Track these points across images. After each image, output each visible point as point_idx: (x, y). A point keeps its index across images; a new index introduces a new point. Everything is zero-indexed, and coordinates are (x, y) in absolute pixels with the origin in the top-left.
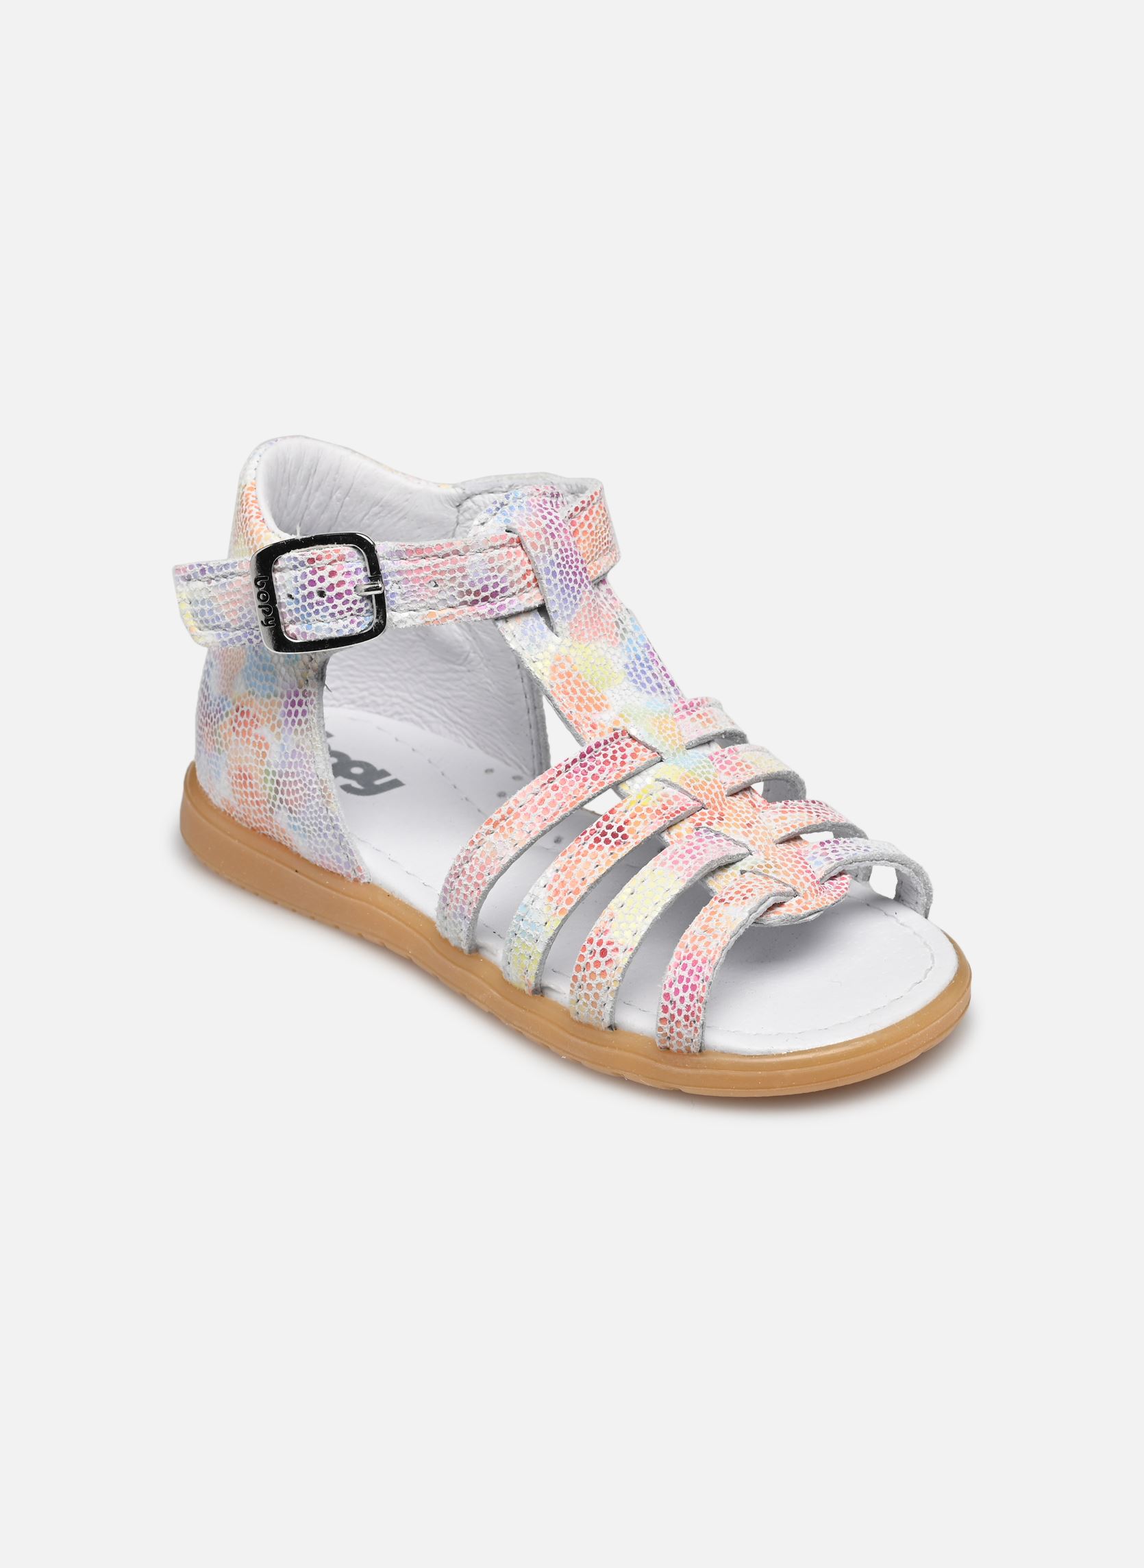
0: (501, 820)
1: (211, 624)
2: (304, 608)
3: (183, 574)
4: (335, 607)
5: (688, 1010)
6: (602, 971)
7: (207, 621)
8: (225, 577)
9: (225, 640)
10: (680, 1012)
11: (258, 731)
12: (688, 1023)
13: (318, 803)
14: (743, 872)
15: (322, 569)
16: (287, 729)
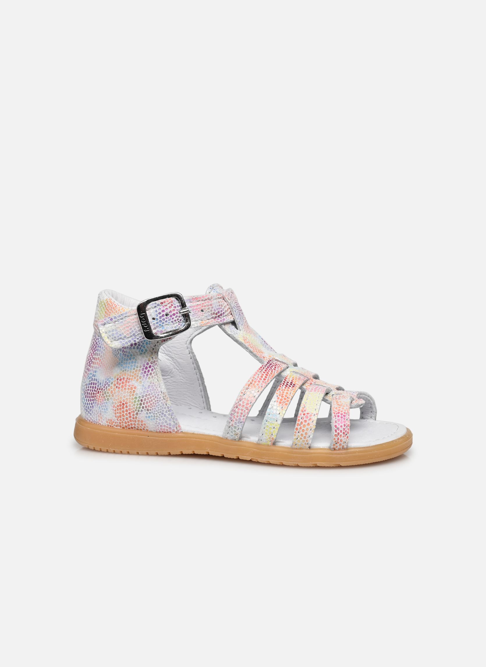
0: (250, 384)
1: (117, 338)
2: (161, 321)
3: (102, 323)
4: (173, 318)
5: (344, 430)
6: (308, 423)
7: (115, 337)
8: (121, 319)
9: (124, 343)
10: (341, 431)
11: (130, 383)
12: (344, 435)
13: (162, 402)
14: (333, 395)
15: (166, 306)
16: (144, 379)
